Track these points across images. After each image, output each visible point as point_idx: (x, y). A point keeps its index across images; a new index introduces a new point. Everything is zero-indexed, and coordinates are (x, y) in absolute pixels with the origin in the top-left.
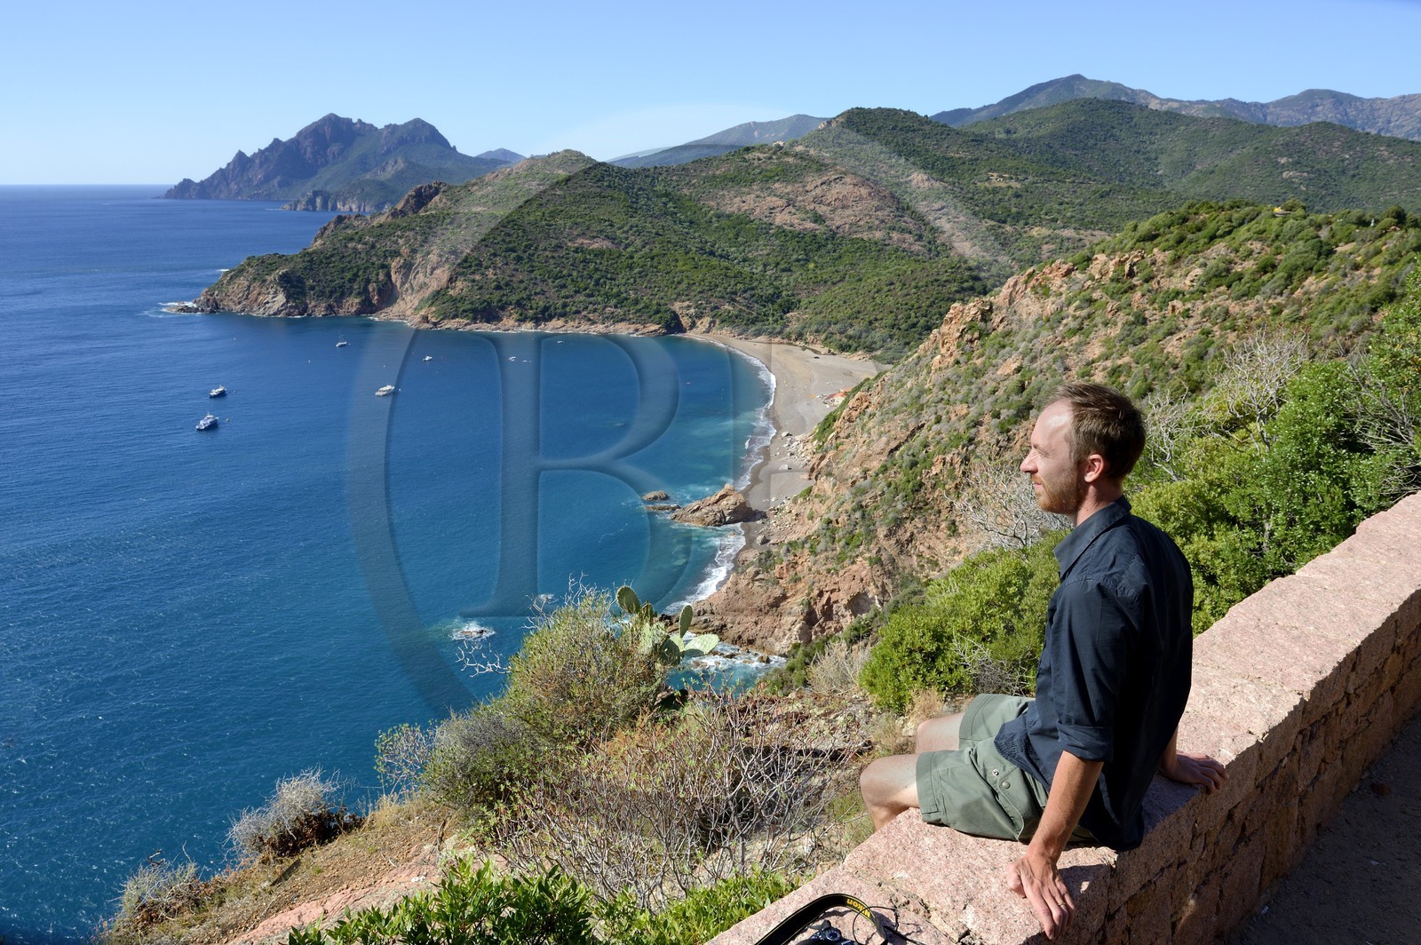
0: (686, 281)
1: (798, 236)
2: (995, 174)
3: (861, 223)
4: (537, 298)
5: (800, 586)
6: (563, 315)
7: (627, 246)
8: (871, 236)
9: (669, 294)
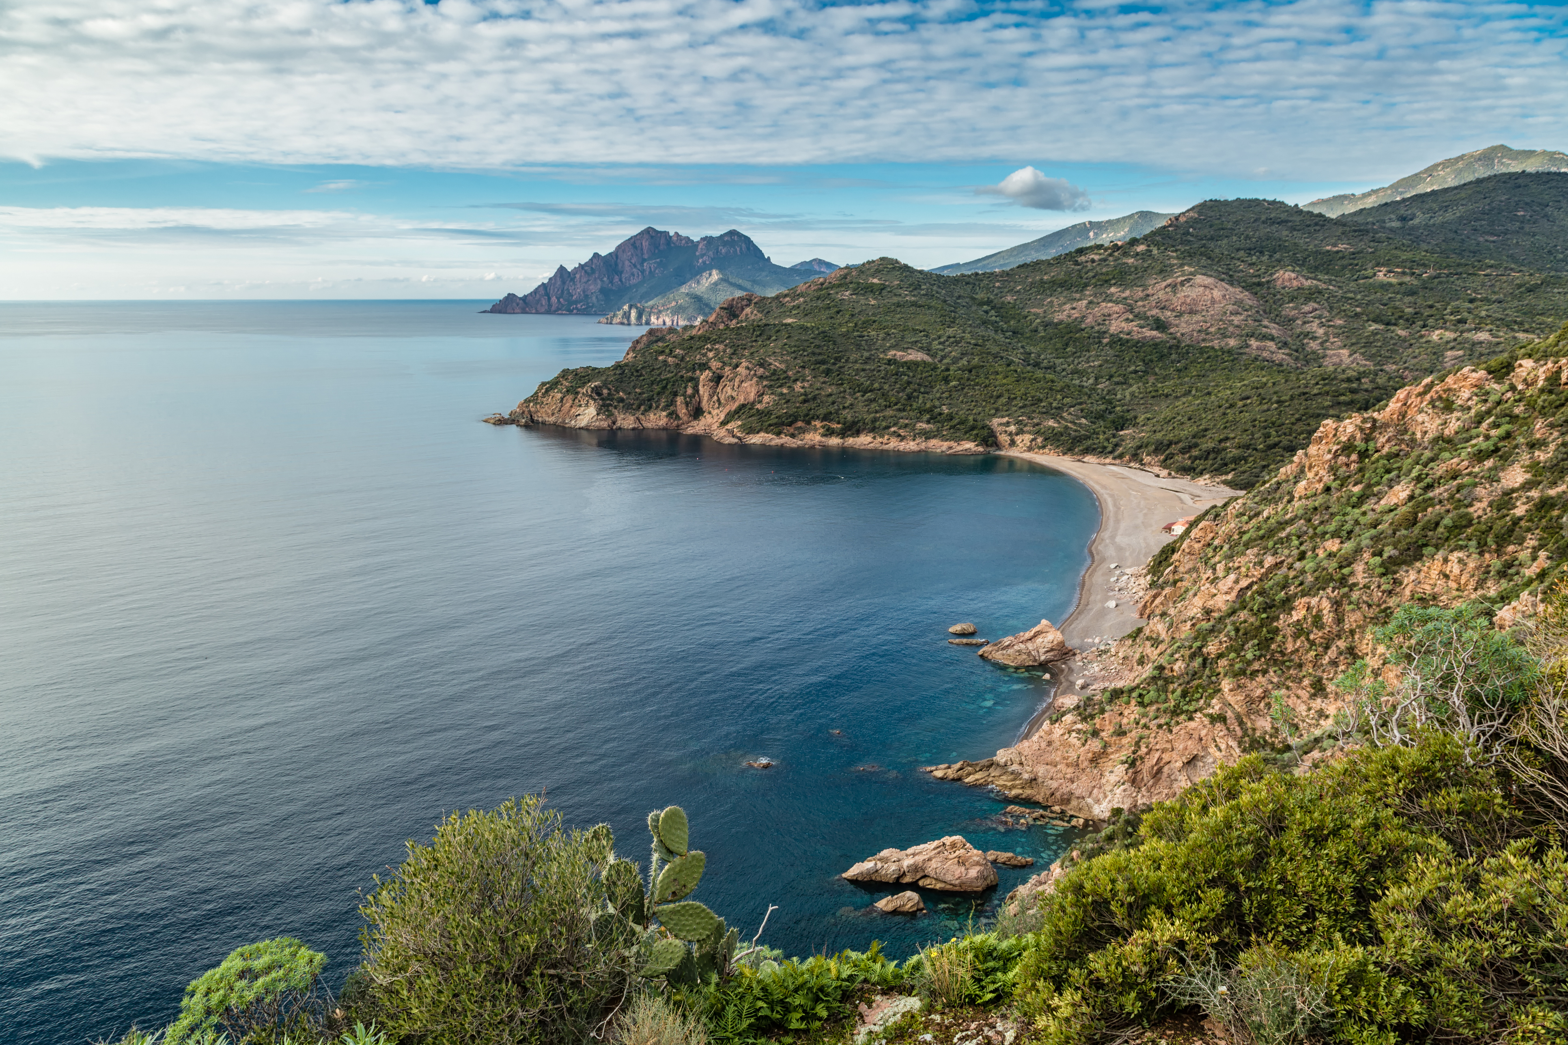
0: (1006, 395)
1: (1138, 345)
2: (1384, 269)
3: (1212, 330)
4: (845, 412)
5: (1125, 741)
6: (873, 430)
7: (943, 357)
8: (1223, 344)
9: (987, 409)
